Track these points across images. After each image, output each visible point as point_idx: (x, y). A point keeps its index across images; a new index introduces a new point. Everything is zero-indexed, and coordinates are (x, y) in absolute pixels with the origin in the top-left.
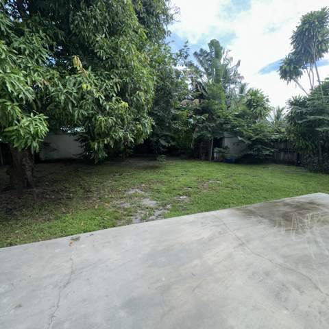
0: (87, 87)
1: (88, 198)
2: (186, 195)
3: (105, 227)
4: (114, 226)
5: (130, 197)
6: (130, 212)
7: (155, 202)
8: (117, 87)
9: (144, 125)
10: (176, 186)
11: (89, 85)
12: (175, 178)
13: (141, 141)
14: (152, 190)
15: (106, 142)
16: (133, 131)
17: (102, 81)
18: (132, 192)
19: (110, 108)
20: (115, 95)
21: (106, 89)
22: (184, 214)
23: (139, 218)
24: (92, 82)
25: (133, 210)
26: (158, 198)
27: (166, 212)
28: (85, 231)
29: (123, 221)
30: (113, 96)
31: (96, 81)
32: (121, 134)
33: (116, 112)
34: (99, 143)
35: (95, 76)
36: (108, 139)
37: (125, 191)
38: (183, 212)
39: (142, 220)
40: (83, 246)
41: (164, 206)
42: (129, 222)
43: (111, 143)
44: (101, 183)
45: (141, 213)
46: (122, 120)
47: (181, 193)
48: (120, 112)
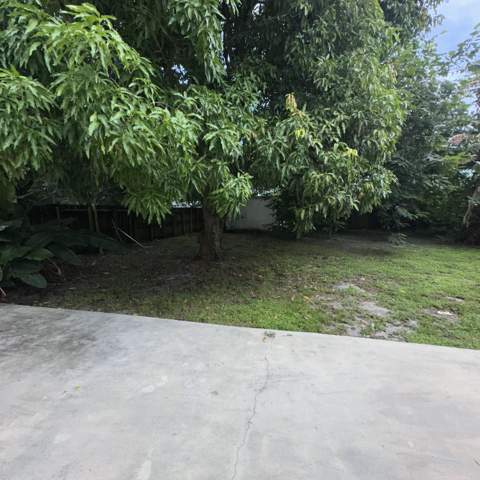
0: (301, 133)
1: (281, 284)
2: (452, 310)
3: (305, 330)
4: (319, 332)
5: (342, 294)
6: (343, 316)
7: (386, 310)
8: (341, 128)
9: (377, 184)
10: (428, 291)
11: (303, 130)
12: (424, 277)
13: (369, 208)
14: (380, 290)
15: (317, 210)
16: (358, 193)
17: (319, 122)
18: (344, 287)
19: (328, 161)
20: (337, 140)
21: (324, 133)
22: (448, 345)
23: (358, 330)
24: (307, 125)
25: (347, 314)
26: (392, 305)
27: (409, 331)
28: (280, 328)
29: (332, 328)
30: (334, 142)
31: (311, 124)
32: (340, 198)
33: (338, 165)
34: (307, 210)
35: (310, 117)
36: (321, 205)
37: (333, 283)
38: (447, 340)
39: (363, 334)
40: (280, 347)
41: (404, 320)
42: (342, 332)
43: (324, 210)
44: (297, 267)
45: (361, 323)
46: (345, 177)
47: (438, 303)
48: (343, 165)
